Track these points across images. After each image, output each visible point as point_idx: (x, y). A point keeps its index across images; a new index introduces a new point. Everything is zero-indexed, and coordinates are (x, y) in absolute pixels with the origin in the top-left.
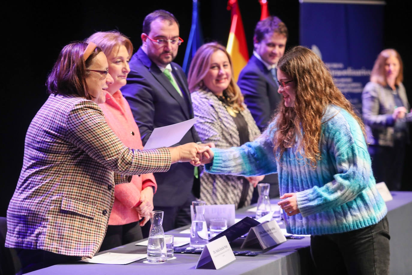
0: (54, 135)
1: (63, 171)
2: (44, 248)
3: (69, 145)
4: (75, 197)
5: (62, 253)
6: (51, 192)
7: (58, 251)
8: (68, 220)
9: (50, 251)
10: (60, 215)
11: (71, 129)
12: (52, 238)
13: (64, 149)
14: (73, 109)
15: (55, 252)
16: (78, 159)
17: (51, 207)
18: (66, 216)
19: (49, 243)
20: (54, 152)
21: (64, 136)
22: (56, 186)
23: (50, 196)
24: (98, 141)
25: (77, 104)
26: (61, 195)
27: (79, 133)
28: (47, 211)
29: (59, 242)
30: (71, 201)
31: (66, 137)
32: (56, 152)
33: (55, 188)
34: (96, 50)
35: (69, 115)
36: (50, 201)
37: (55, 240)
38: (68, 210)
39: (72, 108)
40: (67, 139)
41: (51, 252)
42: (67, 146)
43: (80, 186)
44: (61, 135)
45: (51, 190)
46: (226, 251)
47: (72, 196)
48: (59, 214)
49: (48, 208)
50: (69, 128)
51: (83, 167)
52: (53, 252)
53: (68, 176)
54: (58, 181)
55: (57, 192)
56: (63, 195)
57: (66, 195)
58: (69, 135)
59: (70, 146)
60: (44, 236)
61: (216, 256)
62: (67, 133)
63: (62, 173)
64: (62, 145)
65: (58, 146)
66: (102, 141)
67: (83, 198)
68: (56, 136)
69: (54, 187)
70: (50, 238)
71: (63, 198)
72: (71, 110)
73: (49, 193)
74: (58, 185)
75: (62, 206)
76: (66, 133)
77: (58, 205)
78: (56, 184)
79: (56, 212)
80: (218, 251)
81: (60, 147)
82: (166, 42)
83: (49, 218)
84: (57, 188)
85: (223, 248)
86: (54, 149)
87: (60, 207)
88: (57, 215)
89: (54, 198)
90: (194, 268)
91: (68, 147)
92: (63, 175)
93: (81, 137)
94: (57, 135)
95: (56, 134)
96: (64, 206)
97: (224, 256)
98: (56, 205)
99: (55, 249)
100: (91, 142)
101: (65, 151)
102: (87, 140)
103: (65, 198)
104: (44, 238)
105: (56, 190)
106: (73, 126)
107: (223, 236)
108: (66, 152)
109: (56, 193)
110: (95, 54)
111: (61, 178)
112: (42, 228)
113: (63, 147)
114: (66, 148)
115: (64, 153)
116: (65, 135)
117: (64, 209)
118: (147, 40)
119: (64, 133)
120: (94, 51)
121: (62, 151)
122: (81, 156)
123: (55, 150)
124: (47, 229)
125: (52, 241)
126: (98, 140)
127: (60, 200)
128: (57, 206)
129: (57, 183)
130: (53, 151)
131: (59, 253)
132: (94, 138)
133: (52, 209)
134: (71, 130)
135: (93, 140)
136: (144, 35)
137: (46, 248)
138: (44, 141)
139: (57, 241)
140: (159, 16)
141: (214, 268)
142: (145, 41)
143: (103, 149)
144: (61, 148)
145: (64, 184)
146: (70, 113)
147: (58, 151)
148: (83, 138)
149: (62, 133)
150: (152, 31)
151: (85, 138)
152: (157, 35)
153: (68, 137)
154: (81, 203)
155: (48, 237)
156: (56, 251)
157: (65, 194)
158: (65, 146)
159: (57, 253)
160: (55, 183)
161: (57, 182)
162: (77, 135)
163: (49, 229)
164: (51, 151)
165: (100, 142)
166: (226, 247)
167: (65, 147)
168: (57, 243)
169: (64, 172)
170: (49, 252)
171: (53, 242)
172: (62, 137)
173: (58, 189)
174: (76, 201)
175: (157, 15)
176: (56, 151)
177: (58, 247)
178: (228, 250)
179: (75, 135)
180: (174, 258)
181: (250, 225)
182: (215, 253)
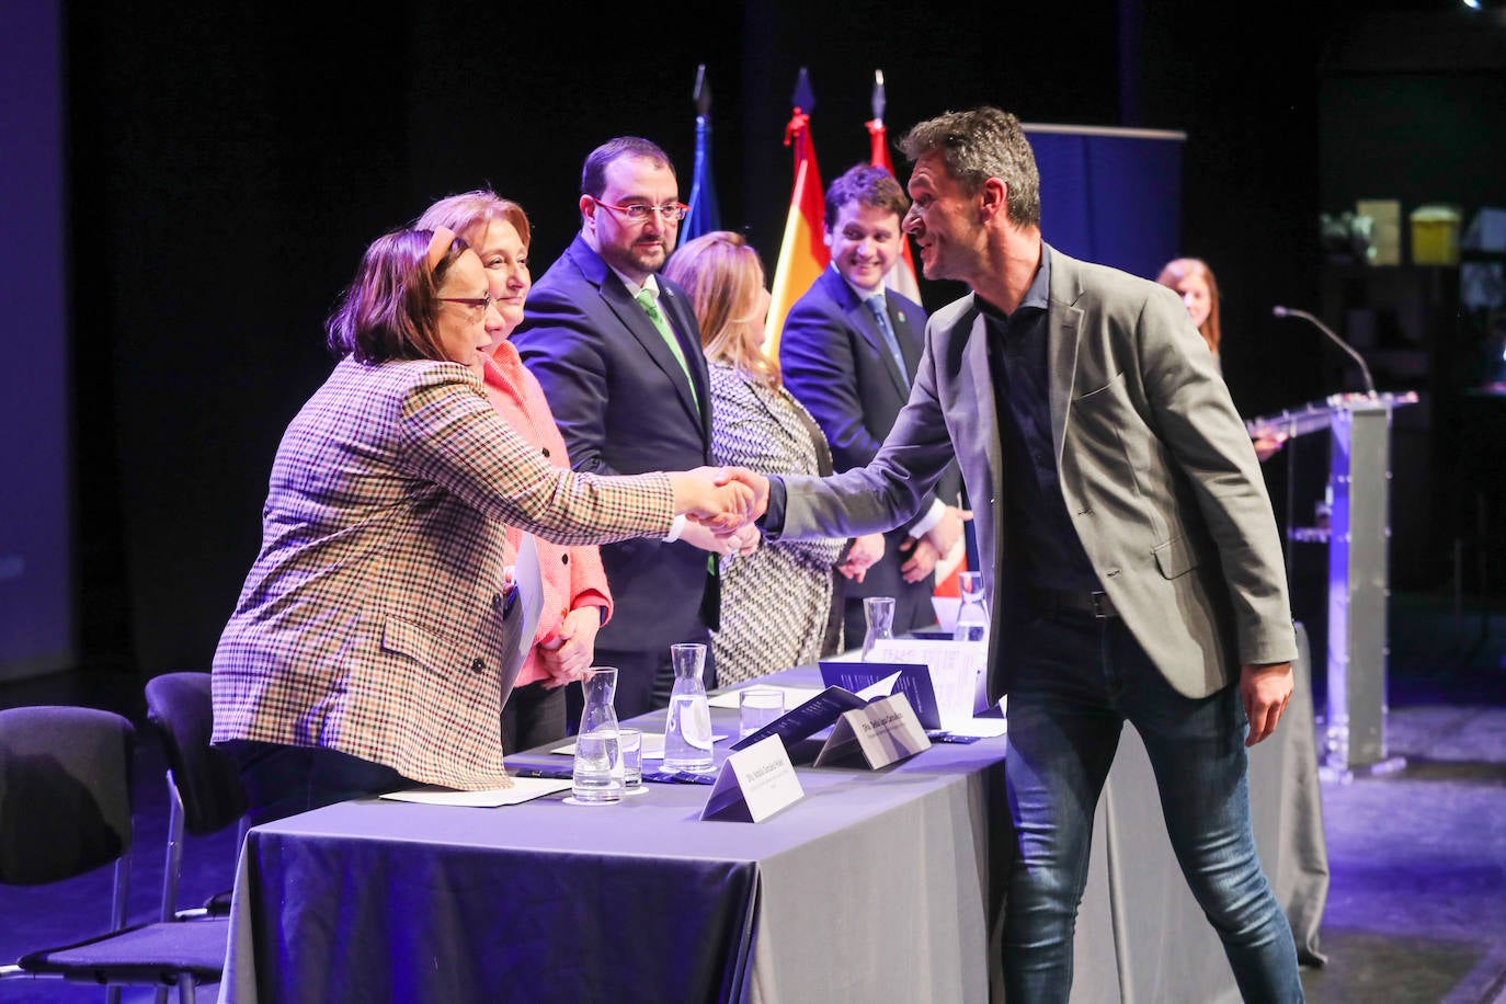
0: (367, 454)
1: (388, 547)
2: (339, 744)
3: (406, 480)
4: (413, 617)
5: (383, 762)
6: (357, 600)
7: (375, 756)
9: (355, 754)
10: (380, 662)
11: (414, 433)
12: (361, 720)
13: (393, 493)
14: (418, 384)
15: (366, 758)
16: (425, 516)
17: (357, 640)
19: (353, 733)
20: (367, 501)
21: (394, 455)
22: (369, 584)
23: (355, 610)
24: (484, 454)
25: (427, 370)
26: (382, 609)
27: (434, 442)
28: (347, 649)
29: (377, 731)
30: (405, 628)
31: (400, 457)
32: (373, 501)
33: (365, 591)
34: (455, 246)
35: (406, 398)
36: (354, 625)
37: (369, 726)
38: (399, 650)
39: (415, 381)
40: (402, 461)
41: (357, 758)
42: (401, 483)
43: (426, 590)
44: (387, 454)
45: (356, 596)
46: (780, 774)
47: (408, 616)
48: (377, 658)
49: (349, 643)
50: (409, 432)
51: (437, 540)
52: (361, 756)
53: (400, 562)
54: (374, 572)
55: (372, 600)
56: (388, 610)
57: (393, 612)
58: (410, 451)
59: (407, 484)
60: (339, 715)
61: (753, 788)
62: (404, 446)
63: (385, 553)
64: (388, 482)
65: (377, 485)
66: (494, 451)
67: (433, 624)
68: (374, 456)
69: (364, 587)
70: (356, 719)
71: (388, 618)
72: (413, 385)
73: (352, 602)
74: (373, 582)
75: (386, 638)
76: (400, 445)
77: (377, 636)
78: (367, 580)
79: (370, 653)
80: (758, 774)
81: (384, 485)
82: (649, 212)
83: (352, 667)
84: (371, 589)
85: (772, 768)
86: (367, 491)
87: (381, 640)
88: (374, 661)
89: (366, 615)
90: (695, 817)
91: (403, 487)
92: (386, 556)
93: (442, 452)
94: (376, 454)
95: (374, 450)
96: (390, 640)
97: (773, 787)
98: (371, 635)
99: (368, 751)
100: (468, 460)
101: (395, 496)
102: (457, 455)
104: (341, 718)
105: (370, 596)
106: (416, 424)
108: (397, 500)
109: (368, 603)
110: (451, 257)
111: (381, 566)
112: (335, 694)
113: (390, 486)
114: (398, 489)
115: (392, 503)
116: (398, 453)
117: (389, 646)
118: (597, 210)
119: (396, 448)
120: (451, 248)
121: (389, 496)
122: (433, 510)
123: (369, 495)
124: (348, 695)
125: (359, 727)
126: (484, 449)
127: (379, 622)
128: (373, 638)
129: (371, 578)
130: (365, 498)
131: (377, 761)
132: (473, 448)
133: (360, 644)
134: (413, 438)
135: (473, 452)
136: (586, 199)
137: (345, 745)
138: (341, 472)
139: (371, 730)
140: (625, 149)
141: (749, 819)
142: (591, 215)
143: (501, 473)
144: (385, 488)
145: (388, 582)
146: (409, 394)
147: (378, 499)
148: (446, 453)
149: (389, 446)
150: (609, 187)
151: (451, 450)
152: (625, 195)
153: (406, 456)
154: (426, 634)
155: (350, 717)
156: (370, 755)
157: (391, 608)
158: (395, 482)
159: (372, 759)
160: (366, 576)
161: (371, 574)
162: (430, 447)
163: (354, 696)
164: (358, 497)
165: (489, 454)
166: (780, 763)
167: (396, 486)
168: (373, 734)
169: (389, 550)
170: (352, 757)
171: (362, 731)
172: (389, 457)
173: (373, 593)
174: (417, 629)
175: (620, 148)
176: (371, 498)
177: (375, 745)
178: (786, 771)
179: (425, 447)
180: (644, 789)
181: (838, 706)
182: (750, 779)
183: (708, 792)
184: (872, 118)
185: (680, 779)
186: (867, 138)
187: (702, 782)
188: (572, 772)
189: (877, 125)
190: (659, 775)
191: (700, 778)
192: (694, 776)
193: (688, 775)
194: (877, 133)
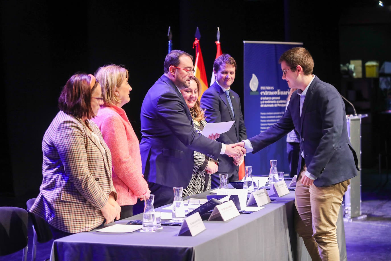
8: (67, 207)
10: (61, 204)
18: (66, 204)
46: (199, 223)
61: (192, 227)
71: (62, 192)
75: (62, 197)
77: (59, 197)
79: (58, 202)
80: (193, 223)
87: (60, 198)
88: (59, 204)
90: (176, 235)
96: (63, 198)
97: (197, 226)
103: (64, 192)
107: (196, 212)
117: (63, 200)
141: (190, 235)
166: (199, 220)
181: (215, 204)
182: (191, 224)
183: (179, 228)
184: (217, 40)
186: (216, 46)
187: (178, 225)
189: (218, 42)
194: (218, 45)
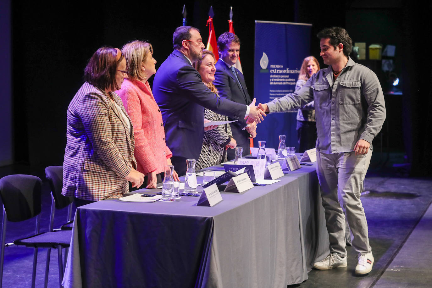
8: (90, 176)
10: (84, 173)
18: (89, 174)
38: (89, 170)
46: (216, 194)
61: (210, 198)
71: (85, 161)
75: (85, 167)
79: (81, 171)
80: (211, 194)
85: (214, 192)
87: (84, 167)
88: (82, 173)
90: (195, 205)
96: (86, 167)
97: (215, 197)
103: (87, 162)
105: (81, 156)
107: (213, 184)
117: (86, 169)
128: (81, 167)
141: (209, 205)
166: (216, 191)
178: (218, 193)
180: (180, 198)
181: (230, 176)
182: (209, 195)
183: (198, 198)
184: (229, 19)
185: (189, 195)
186: (228, 24)
187: (195, 196)
188: (161, 193)
189: (231, 21)
190: (183, 194)
191: (195, 195)
192: (193, 194)
193: (191, 194)
194: (230, 23)
